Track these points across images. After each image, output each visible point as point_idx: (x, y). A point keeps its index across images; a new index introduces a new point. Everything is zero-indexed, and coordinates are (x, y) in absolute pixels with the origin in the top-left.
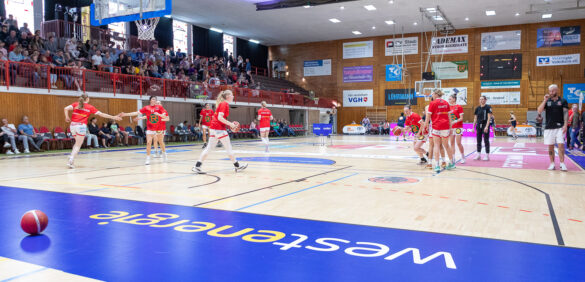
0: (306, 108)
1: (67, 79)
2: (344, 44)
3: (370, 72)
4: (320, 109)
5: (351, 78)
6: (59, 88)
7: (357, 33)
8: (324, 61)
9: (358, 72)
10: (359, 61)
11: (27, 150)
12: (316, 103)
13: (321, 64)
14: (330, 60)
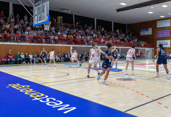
0: (139, 48)
1: (48, 40)
2: (157, 22)
3: (169, 32)
4: (145, 48)
5: (160, 35)
6: (45, 43)
7: (162, 17)
8: (149, 29)
9: (164, 33)
10: (164, 28)
11: (35, 63)
12: (143, 46)
13: (147, 30)
14: (151, 29)
